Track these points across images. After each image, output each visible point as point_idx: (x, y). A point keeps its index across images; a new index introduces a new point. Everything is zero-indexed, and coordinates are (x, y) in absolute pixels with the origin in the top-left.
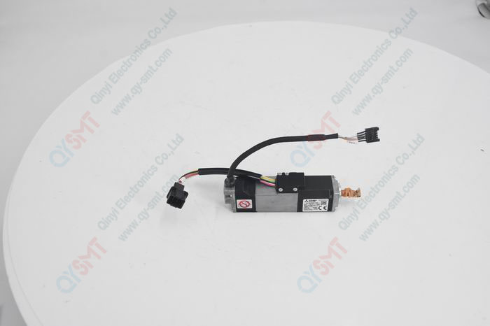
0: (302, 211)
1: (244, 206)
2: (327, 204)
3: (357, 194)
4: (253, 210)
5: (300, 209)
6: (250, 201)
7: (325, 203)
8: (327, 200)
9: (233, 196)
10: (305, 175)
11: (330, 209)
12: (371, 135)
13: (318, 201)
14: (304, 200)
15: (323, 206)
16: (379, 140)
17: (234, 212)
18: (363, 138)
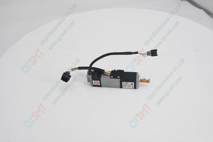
0: (122, 88)
1: (96, 83)
2: (134, 85)
3: (148, 81)
4: (100, 86)
5: (121, 87)
6: (99, 81)
7: (132, 84)
8: (133, 83)
9: (91, 79)
10: (124, 71)
11: (135, 88)
12: (154, 53)
13: (129, 83)
14: (123, 82)
15: (132, 86)
16: (157, 55)
17: (92, 86)
18: (150, 54)
